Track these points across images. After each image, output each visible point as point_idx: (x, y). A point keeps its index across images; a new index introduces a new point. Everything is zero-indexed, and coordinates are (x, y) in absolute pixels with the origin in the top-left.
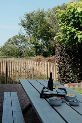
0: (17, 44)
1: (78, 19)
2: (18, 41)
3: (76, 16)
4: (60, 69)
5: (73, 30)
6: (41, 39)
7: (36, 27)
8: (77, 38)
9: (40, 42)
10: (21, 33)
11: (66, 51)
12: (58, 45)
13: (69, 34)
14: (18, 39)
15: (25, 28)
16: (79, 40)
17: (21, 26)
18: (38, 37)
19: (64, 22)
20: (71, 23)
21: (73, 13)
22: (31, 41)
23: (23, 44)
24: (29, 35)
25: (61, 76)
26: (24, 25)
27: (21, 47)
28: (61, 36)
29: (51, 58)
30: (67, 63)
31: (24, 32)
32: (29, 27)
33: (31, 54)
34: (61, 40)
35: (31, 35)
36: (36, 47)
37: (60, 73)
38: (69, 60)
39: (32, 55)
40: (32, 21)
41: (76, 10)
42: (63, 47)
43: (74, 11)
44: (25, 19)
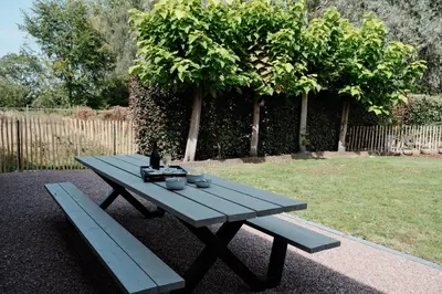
0: (15, 77)
1: (177, 34)
2: (18, 69)
3: (173, 27)
4: (142, 134)
5: (168, 55)
6: (80, 66)
7: (67, 38)
8: (176, 71)
9: (79, 74)
10: (27, 50)
11: (153, 96)
12: (134, 84)
13: (160, 63)
14: (17, 65)
15: (36, 39)
16: (180, 76)
17: (27, 33)
18: (74, 63)
19: (147, 38)
20: (163, 41)
21: (166, 21)
22: (55, 70)
23: (33, 77)
24: (49, 55)
25: (144, 147)
26: (34, 32)
27: (28, 84)
28: (145, 67)
29: (110, 111)
30: (156, 122)
31: (35, 48)
32: (46, 35)
33: (59, 102)
34: (144, 74)
35: (54, 55)
36: (70, 86)
37: (143, 142)
38: (159, 115)
39: (59, 104)
40: (55, 21)
41: (173, 14)
42: (147, 88)
43: (168, 17)
44: (37, 16)
